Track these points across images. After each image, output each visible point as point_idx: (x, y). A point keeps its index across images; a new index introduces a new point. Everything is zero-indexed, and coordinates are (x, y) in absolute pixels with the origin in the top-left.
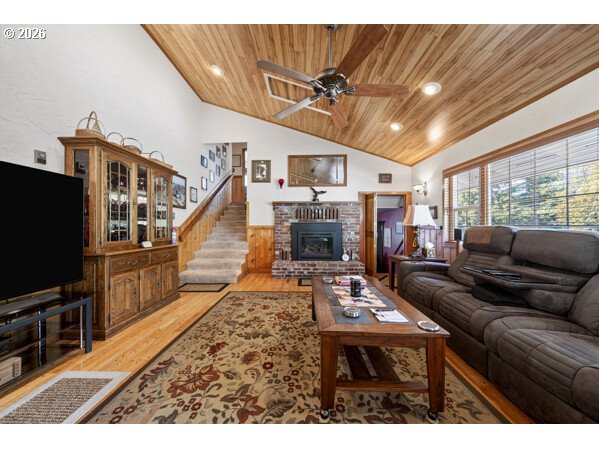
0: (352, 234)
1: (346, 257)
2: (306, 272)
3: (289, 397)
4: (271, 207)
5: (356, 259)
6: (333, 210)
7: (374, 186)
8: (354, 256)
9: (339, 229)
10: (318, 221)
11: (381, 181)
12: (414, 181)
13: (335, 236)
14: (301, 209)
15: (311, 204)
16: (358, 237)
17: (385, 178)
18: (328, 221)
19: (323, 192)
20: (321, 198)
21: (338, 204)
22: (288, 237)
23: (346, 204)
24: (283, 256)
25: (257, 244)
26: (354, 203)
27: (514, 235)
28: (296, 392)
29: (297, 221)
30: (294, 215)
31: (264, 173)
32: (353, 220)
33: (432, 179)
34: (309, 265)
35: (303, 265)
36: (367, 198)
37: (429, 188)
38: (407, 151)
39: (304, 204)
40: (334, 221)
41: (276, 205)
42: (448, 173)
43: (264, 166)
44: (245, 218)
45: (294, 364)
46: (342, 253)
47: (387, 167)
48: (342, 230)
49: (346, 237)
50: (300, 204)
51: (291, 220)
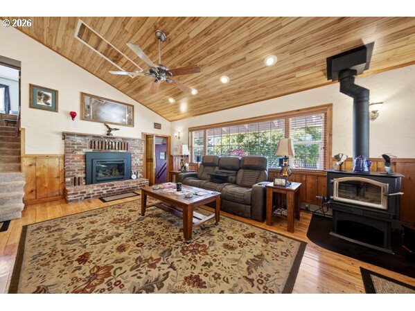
0: (138, 161)
1: (134, 177)
2: (105, 192)
3: (166, 248)
4: (60, 137)
5: (140, 177)
6: (124, 144)
7: (151, 131)
8: (139, 175)
9: (129, 157)
10: (112, 151)
11: (155, 127)
12: (172, 130)
13: (125, 162)
14: (95, 141)
15: (105, 137)
16: (142, 162)
17: (157, 126)
18: (120, 151)
19: (116, 129)
20: (114, 133)
21: (129, 139)
22: (82, 164)
23: (134, 140)
24: (76, 181)
25: (38, 174)
26: (140, 140)
27: (219, 159)
28: (168, 245)
29: (91, 150)
30: (88, 144)
31: (50, 101)
32: (138, 151)
33: (183, 131)
34: (107, 186)
35: (102, 186)
36: (148, 138)
37: (181, 135)
38: (172, 114)
39: (98, 137)
40: (125, 151)
41: (65, 136)
42: (191, 130)
43: (50, 94)
44: (19, 146)
45: (154, 237)
46: (131, 174)
47: (159, 120)
48: (131, 158)
49: (133, 163)
50: (94, 136)
51: (84, 150)
